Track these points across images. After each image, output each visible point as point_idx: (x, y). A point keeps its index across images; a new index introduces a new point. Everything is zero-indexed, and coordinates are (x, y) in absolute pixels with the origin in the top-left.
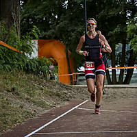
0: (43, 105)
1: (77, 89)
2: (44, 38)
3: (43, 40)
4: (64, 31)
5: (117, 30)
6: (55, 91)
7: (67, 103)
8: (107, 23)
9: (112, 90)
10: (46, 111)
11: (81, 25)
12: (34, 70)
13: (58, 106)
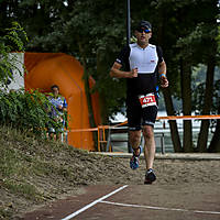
0: (29, 194)
1: (106, 161)
2: (38, 49)
3: (35, 55)
4: (81, 36)
5: (196, 34)
6: (57, 164)
7: (81, 191)
8: (174, 20)
9: (181, 165)
10: (36, 208)
11: (119, 22)
12: (13, 117)
13: (63, 197)
